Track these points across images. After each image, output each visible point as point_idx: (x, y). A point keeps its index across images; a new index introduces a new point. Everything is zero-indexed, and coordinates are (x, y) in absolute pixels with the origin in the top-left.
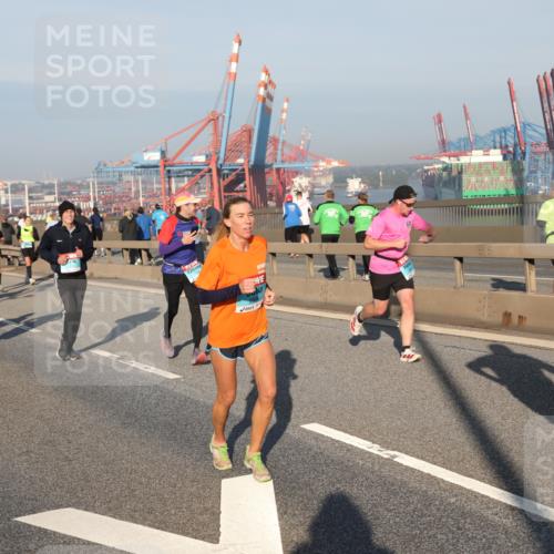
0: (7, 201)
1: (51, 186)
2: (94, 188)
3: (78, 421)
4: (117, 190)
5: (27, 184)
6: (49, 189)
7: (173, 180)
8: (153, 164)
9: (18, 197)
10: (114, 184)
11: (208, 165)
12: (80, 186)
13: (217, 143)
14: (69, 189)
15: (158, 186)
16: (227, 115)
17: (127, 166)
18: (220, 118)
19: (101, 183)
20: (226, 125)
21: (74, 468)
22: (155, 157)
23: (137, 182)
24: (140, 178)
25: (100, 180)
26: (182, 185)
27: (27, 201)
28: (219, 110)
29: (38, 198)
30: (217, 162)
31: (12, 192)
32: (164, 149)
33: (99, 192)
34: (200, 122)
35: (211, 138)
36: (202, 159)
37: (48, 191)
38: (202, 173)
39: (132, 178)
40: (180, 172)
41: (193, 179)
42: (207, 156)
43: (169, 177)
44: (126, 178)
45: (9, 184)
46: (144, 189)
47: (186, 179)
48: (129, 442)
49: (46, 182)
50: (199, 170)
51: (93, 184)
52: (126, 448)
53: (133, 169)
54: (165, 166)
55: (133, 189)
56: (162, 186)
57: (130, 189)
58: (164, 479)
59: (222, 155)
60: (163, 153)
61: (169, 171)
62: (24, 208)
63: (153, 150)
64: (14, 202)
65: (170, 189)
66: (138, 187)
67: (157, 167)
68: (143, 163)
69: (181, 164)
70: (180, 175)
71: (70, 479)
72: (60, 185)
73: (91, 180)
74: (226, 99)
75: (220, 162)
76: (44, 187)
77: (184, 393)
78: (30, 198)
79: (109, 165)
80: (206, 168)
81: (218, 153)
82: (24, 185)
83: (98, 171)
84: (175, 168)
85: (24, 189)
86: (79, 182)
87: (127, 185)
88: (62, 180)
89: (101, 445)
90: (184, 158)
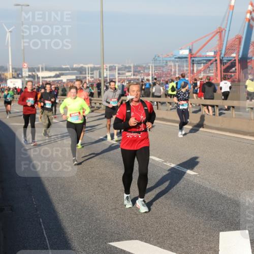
0: (107, 75)
1: (130, 67)
2: (152, 69)
4: (164, 70)
5: (117, 66)
6: (128, 69)
7: (195, 65)
8: (184, 56)
9: (112, 73)
10: (163, 67)
11: (215, 57)
12: (145, 68)
13: (221, 45)
14: (139, 69)
15: (187, 69)
16: (227, 29)
17: (170, 57)
18: (224, 31)
20: (226, 36)
21: (139, 219)
22: (185, 52)
23: (175, 66)
24: (177, 64)
25: (155, 65)
26: (200, 68)
27: (117, 75)
28: (223, 27)
29: (123, 74)
30: (220, 56)
31: (110, 70)
32: (191, 48)
33: (155, 71)
34: (213, 33)
35: (217, 43)
36: (212, 54)
37: (127, 70)
38: (211, 62)
39: (172, 64)
40: (199, 61)
41: (206, 65)
42: (215, 52)
43: (193, 64)
44: (169, 64)
45: (108, 66)
46: (179, 70)
47: (202, 65)
48: (169, 208)
49: (127, 65)
50: (210, 60)
51: (152, 67)
52: (167, 211)
53: (173, 59)
54: (191, 58)
55: (173, 70)
56: (189, 69)
57: (171, 70)
59: (223, 52)
60: (190, 50)
61: (193, 61)
62: (116, 79)
63: (185, 49)
64: (110, 75)
65: (193, 70)
66: (176, 69)
67: (187, 58)
68: (179, 56)
69: (200, 56)
70: (199, 63)
72: (134, 67)
73: (150, 65)
74: (227, 20)
75: (222, 55)
76: (126, 68)
77: (199, 183)
78: (119, 74)
79: (161, 57)
80: (214, 59)
81: (221, 51)
82: (115, 66)
83: (155, 60)
84: (197, 59)
85: (115, 69)
86: (144, 65)
87: (170, 68)
88: (135, 65)
90: (202, 53)
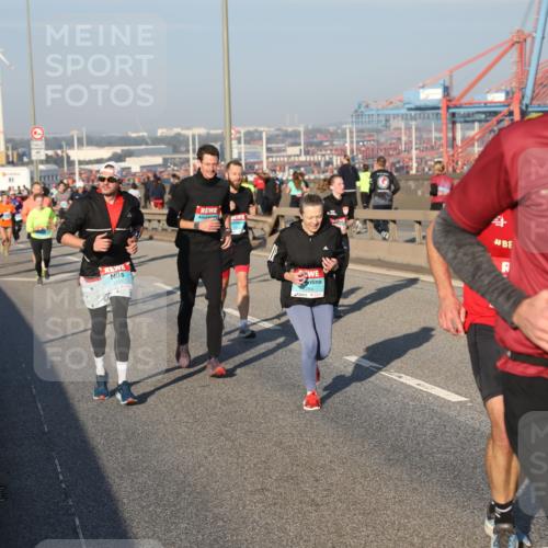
0: (240, 153)
1: (296, 134)
2: (351, 137)
3: (328, 452)
4: (382, 140)
5: (265, 131)
6: (293, 138)
7: (458, 126)
8: (430, 104)
9: (252, 148)
10: (379, 131)
11: (509, 105)
12: (333, 135)
13: (522, 75)
14: (319, 137)
15: (438, 135)
16: (538, 35)
17: (397, 108)
18: (529, 41)
19: (362, 131)
20: (536, 51)
21: (323, 516)
22: (434, 95)
23: (408, 129)
24: (413, 123)
25: (360, 126)
26: (471, 133)
27: (265, 154)
28: (528, 29)
29: (279, 151)
30: (521, 103)
31: (246, 142)
32: (447, 84)
33: (358, 142)
34: (501, 45)
35: (514, 69)
36: (500, 97)
37: (290, 140)
38: (499, 117)
39: (402, 124)
40: (469, 115)
41: (487, 124)
42: (507, 93)
43: (454, 123)
44: (394, 124)
45: (243, 131)
46: (419, 138)
47: (476, 124)
48: (396, 486)
49: (290, 129)
50: (495, 113)
51: (351, 132)
52: (392, 494)
53: (404, 111)
54: (448, 107)
55: (404, 138)
56: (442, 135)
57: (400, 139)
58: (444, 542)
59: (529, 92)
60: (446, 90)
61: (453, 115)
62: (261, 162)
63: (433, 86)
64: (248, 155)
65: (454, 139)
66: (410, 136)
67: (438, 108)
68: (418, 104)
69: (471, 104)
70: (468, 120)
71: (318, 531)
72: (307, 133)
73: (347, 127)
74: (538, 13)
75: (526, 101)
76: (287, 135)
77: (470, 422)
78: (269, 150)
79: (373, 106)
80: (505, 110)
81: (522, 89)
82: (261, 133)
83: (358, 114)
84: (462, 111)
85: (261, 139)
86: (331, 129)
87: (396, 135)
88: (310, 127)
89: (359, 487)
90: (475, 96)
